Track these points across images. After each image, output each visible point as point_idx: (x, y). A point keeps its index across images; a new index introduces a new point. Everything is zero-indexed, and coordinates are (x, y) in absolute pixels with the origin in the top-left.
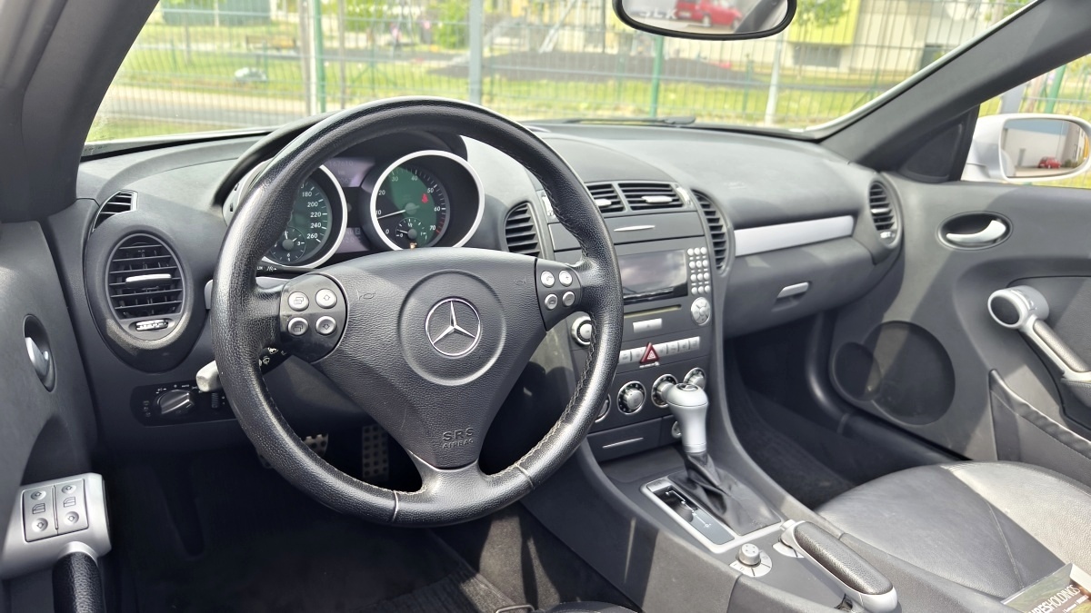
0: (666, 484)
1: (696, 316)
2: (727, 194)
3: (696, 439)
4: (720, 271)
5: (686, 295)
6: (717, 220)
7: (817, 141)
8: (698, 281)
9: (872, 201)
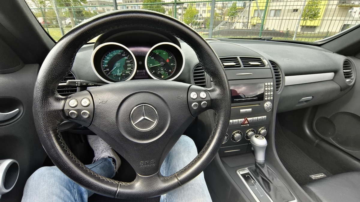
0: (246, 171)
1: (266, 108)
2: (283, 63)
3: (261, 157)
4: (278, 92)
5: (263, 100)
6: (278, 72)
7: (319, 45)
8: (268, 95)
9: (344, 67)
